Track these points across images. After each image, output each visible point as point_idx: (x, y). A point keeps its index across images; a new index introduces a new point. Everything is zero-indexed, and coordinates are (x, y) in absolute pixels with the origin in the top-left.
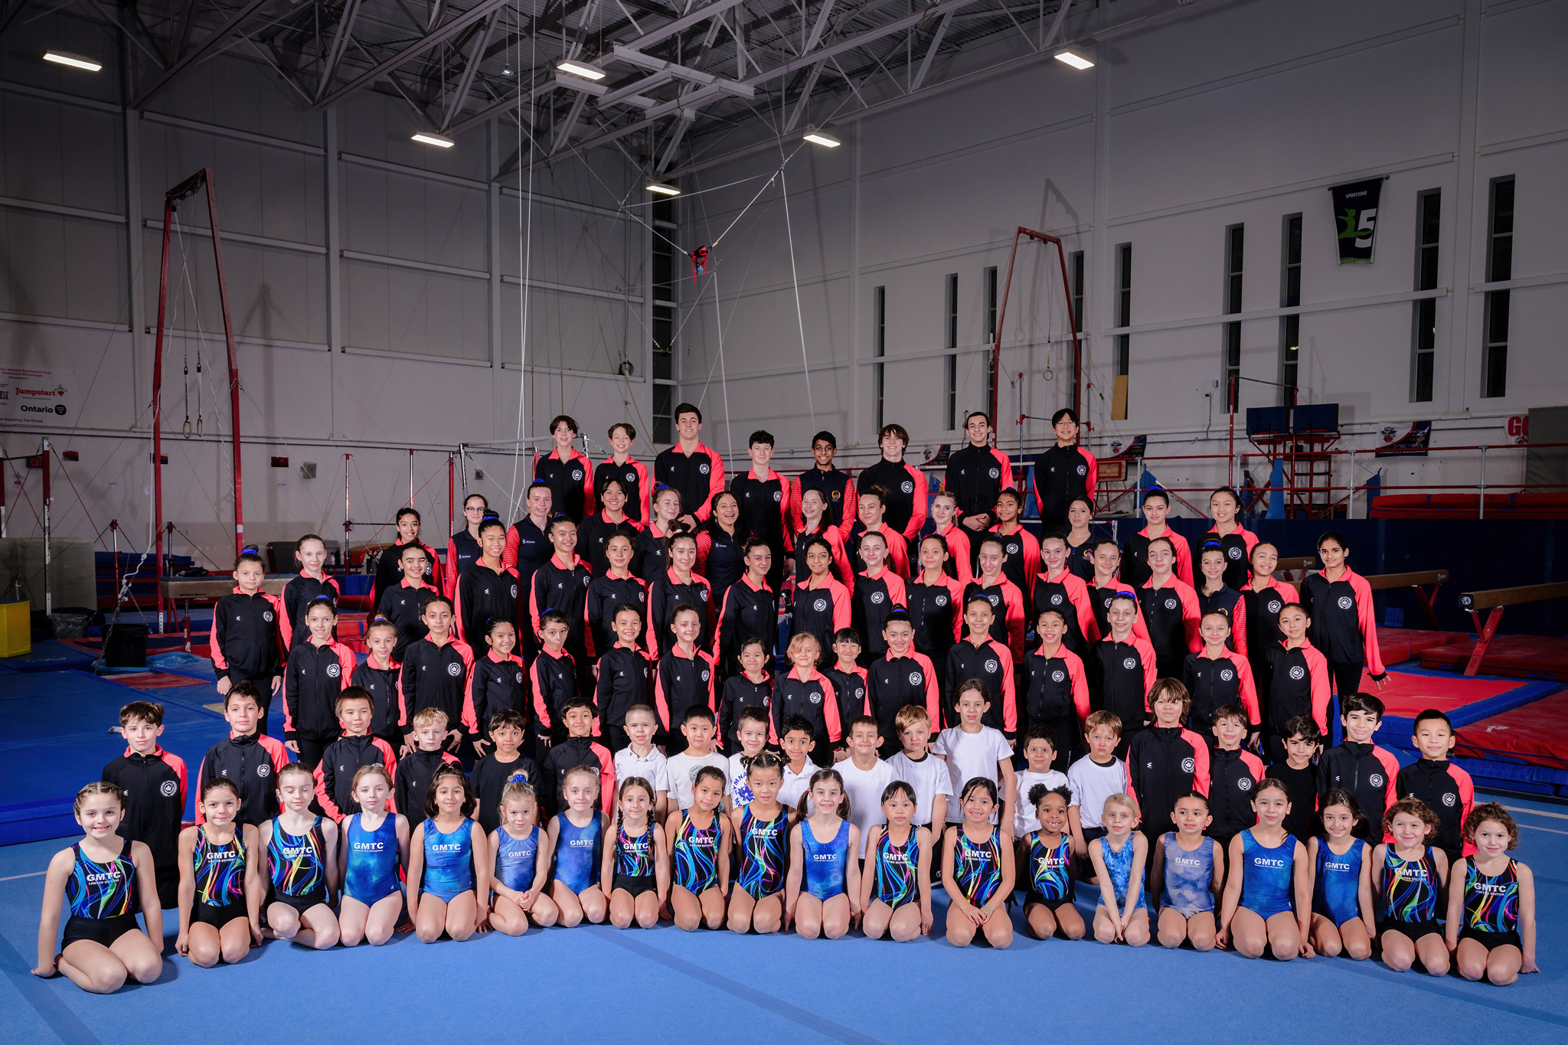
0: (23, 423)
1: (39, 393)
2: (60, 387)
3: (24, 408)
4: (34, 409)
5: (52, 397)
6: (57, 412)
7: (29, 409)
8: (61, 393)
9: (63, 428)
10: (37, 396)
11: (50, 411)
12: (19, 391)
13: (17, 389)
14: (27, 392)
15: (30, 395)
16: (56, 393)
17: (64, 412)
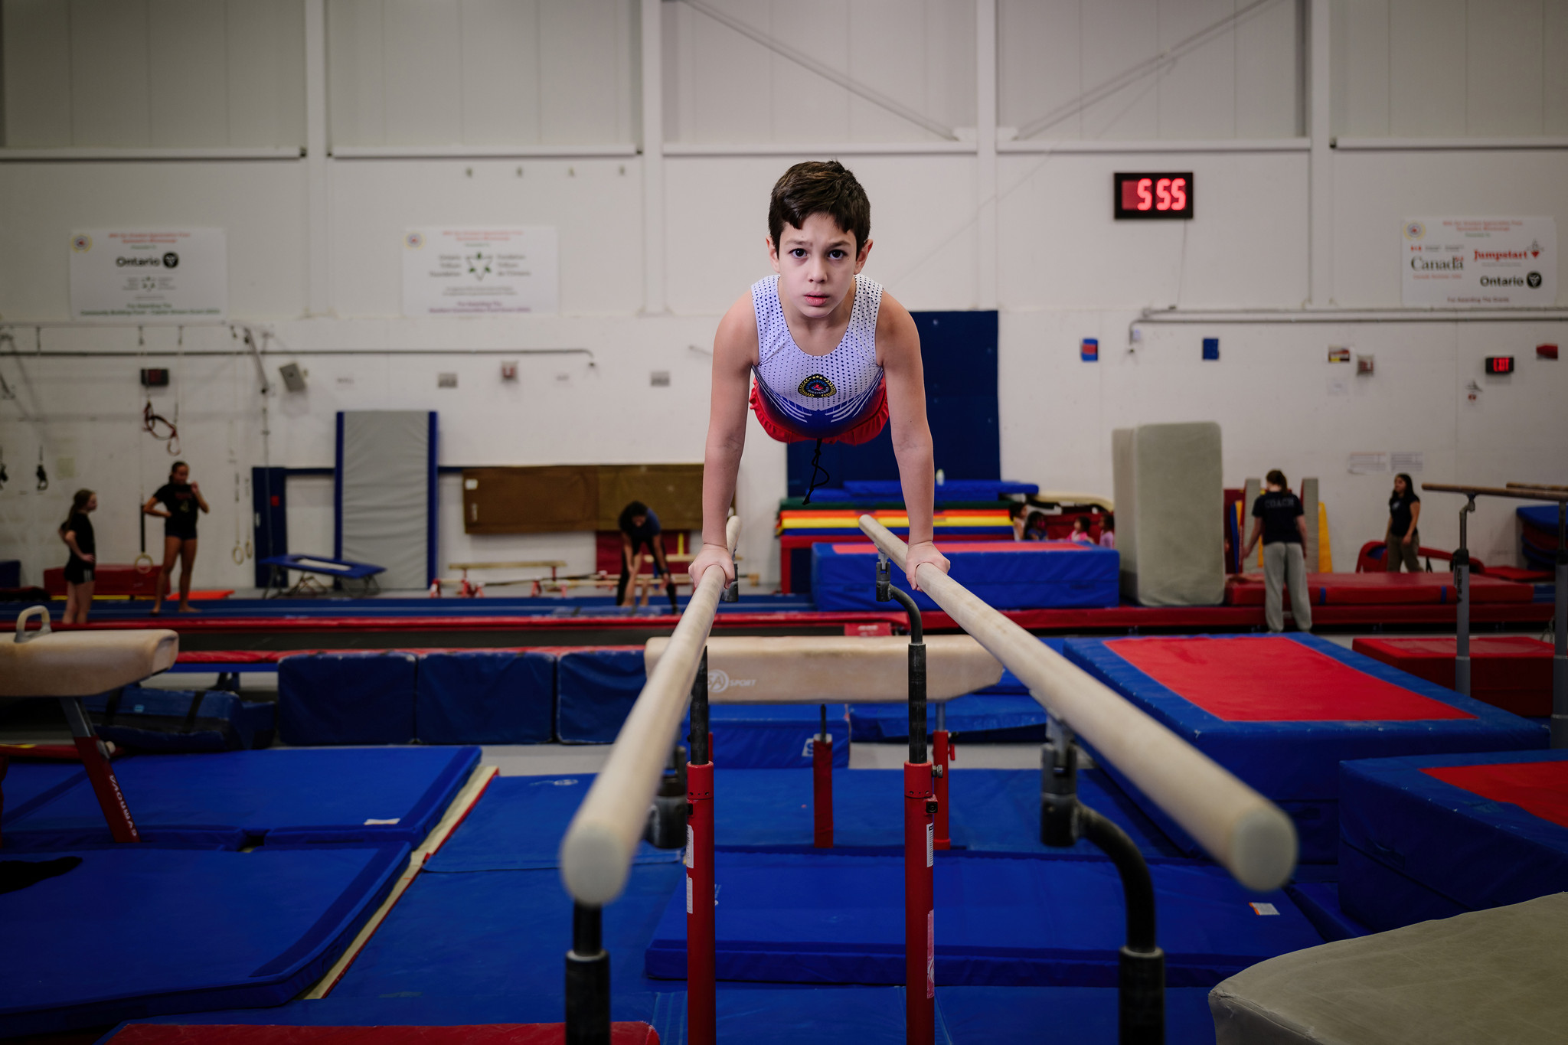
0: (1484, 304)
1: (1505, 255)
2: (1535, 244)
3: (1485, 281)
4: (1498, 281)
5: (1522, 261)
6: (1530, 283)
7: (1490, 281)
8: (1535, 254)
9: (1538, 309)
10: (1502, 260)
11: (1519, 282)
12: (1478, 255)
13: (1476, 253)
14: (1489, 255)
15: (1493, 260)
16: (1530, 255)
17: (1539, 283)
